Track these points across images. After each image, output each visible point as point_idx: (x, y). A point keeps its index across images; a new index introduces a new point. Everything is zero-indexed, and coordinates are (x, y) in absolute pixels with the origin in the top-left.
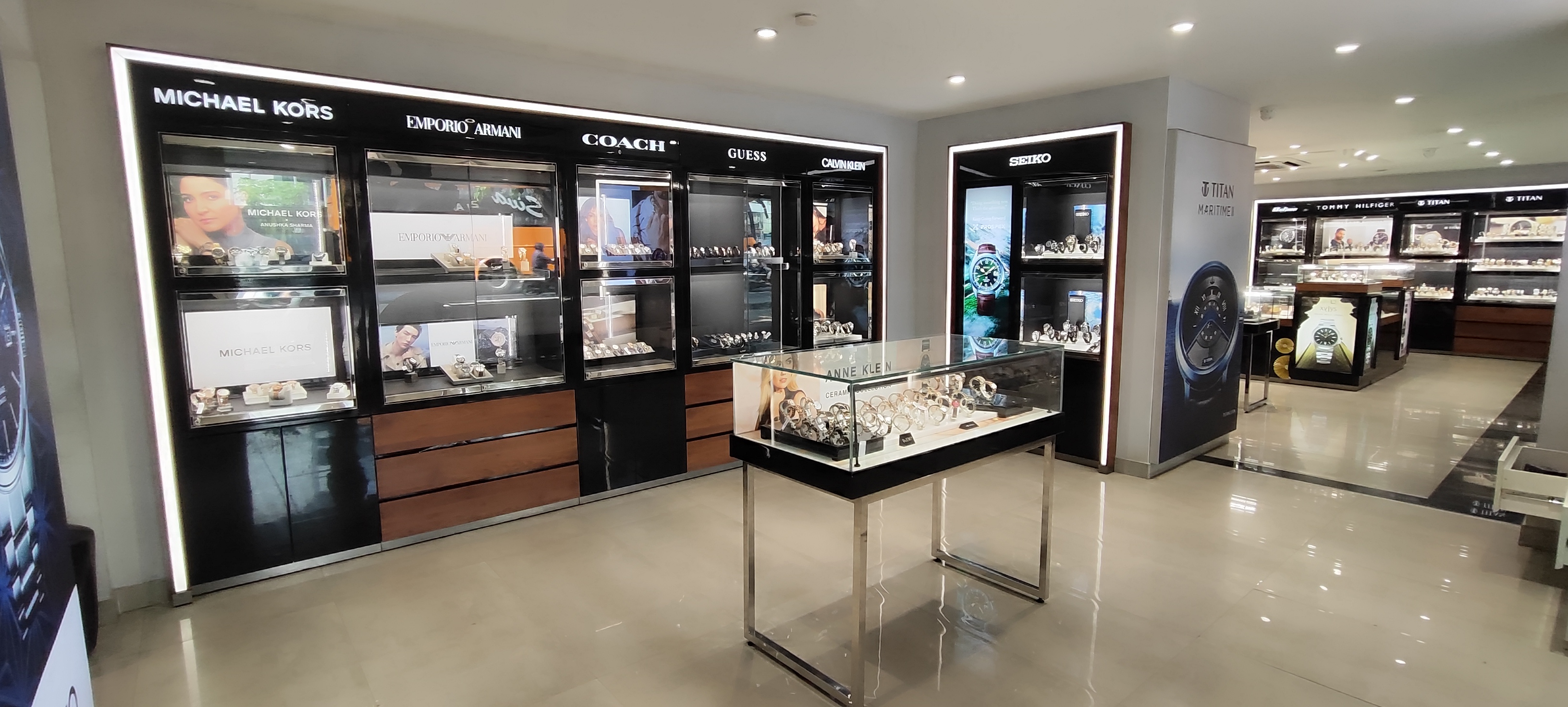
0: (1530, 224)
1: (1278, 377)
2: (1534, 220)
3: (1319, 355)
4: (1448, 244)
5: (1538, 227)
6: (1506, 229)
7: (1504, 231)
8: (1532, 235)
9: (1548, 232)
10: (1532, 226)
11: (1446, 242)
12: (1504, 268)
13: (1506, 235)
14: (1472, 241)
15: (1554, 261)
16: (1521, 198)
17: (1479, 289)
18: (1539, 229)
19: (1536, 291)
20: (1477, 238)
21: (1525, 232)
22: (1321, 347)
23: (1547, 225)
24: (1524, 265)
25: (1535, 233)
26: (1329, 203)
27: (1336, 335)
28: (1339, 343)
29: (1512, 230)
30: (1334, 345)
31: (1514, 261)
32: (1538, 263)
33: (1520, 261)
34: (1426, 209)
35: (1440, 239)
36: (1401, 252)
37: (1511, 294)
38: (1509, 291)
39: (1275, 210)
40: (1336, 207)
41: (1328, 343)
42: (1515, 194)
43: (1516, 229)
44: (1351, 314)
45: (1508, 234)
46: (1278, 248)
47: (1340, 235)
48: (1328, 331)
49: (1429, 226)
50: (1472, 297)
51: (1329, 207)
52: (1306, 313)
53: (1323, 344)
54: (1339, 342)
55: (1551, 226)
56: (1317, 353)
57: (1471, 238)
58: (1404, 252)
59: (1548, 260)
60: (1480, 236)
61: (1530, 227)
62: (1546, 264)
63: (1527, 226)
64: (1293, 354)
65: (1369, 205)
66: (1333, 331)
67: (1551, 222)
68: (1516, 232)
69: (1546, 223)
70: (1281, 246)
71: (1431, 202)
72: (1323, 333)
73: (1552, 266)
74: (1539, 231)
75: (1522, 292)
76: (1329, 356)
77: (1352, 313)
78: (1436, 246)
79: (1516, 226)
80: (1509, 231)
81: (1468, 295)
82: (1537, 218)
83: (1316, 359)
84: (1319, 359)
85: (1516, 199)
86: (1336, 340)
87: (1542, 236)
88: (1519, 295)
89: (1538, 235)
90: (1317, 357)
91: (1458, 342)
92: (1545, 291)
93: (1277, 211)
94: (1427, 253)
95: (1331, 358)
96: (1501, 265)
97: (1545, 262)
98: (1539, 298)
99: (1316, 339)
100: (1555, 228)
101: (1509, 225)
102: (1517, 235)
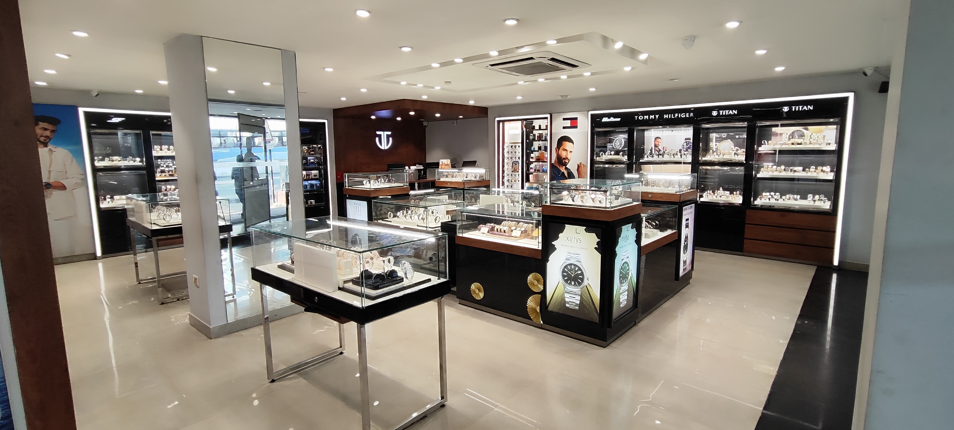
0: (803, 133)
1: (531, 319)
2: (807, 129)
3: (568, 298)
4: (739, 151)
5: (811, 136)
6: (785, 138)
7: (783, 140)
8: (805, 143)
9: (819, 140)
10: (806, 135)
11: (737, 150)
12: (784, 174)
13: (785, 144)
14: (756, 149)
15: (824, 168)
16: (795, 108)
17: (764, 194)
18: (811, 138)
19: (810, 196)
20: (761, 146)
21: (800, 141)
22: (570, 288)
23: (818, 135)
24: (799, 172)
25: (808, 142)
26: (644, 113)
27: (582, 274)
28: (586, 284)
29: (789, 139)
30: (582, 286)
31: (791, 168)
32: (811, 170)
33: (796, 168)
34: (719, 119)
35: (733, 147)
36: (700, 159)
37: (789, 199)
38: (788, 196)
39: (605, 120)
40: (649, 117)
41: (575, 284)
42: (790, 104)
43: (792, 138)
44: (596, 248)
45: (786, 143)
46: (611, 155)
47: (657, 143)
48: (575, 269)
49: (724, 135)
50: (758, 202)
51: (644, 117)
52: (553, 243)
53: (570, 284)
54: (586, 282)
55: (821, 136)
56: (567, 295)
57: (756, 146)
58: (704, 159)
59: (820, 168)
60: (763, 144)
61: (804, 136)
62: (817, 171)
63: (802, 136)
64: (543, 293)
65: (674, 116)
66: (580, 269)
67: (821, 131)
68: (792, 141)
69: (817, 132)
70: (613, 153)
71: (723, 112)
72: (570, 270)
73: (822, 173)
74: (811, 140)
75: (799, 197)
76: (577, 300)
77: (597, 246)
78: (730, 154)
79: (792, 136)
80: (787, 139)
81: (755, 199)
82: (809, 127)
83: (565, 302)
84: (568, 303)
85: (791, 109)
86: (582, 280)
87: (814, 145)
88: (796, 200)
89: (810, 143)
90: (567, 300)
91: (747, 244)
92: (817, 197)
93: (605, 121)
94: (722, 160)
95: (578, 302)
96: (781, 172)
97: (816, 169)
98: (812, 203)
99: (564, 276)
100: (824, 136)
101: (787, 134)
102: (793, 144)
